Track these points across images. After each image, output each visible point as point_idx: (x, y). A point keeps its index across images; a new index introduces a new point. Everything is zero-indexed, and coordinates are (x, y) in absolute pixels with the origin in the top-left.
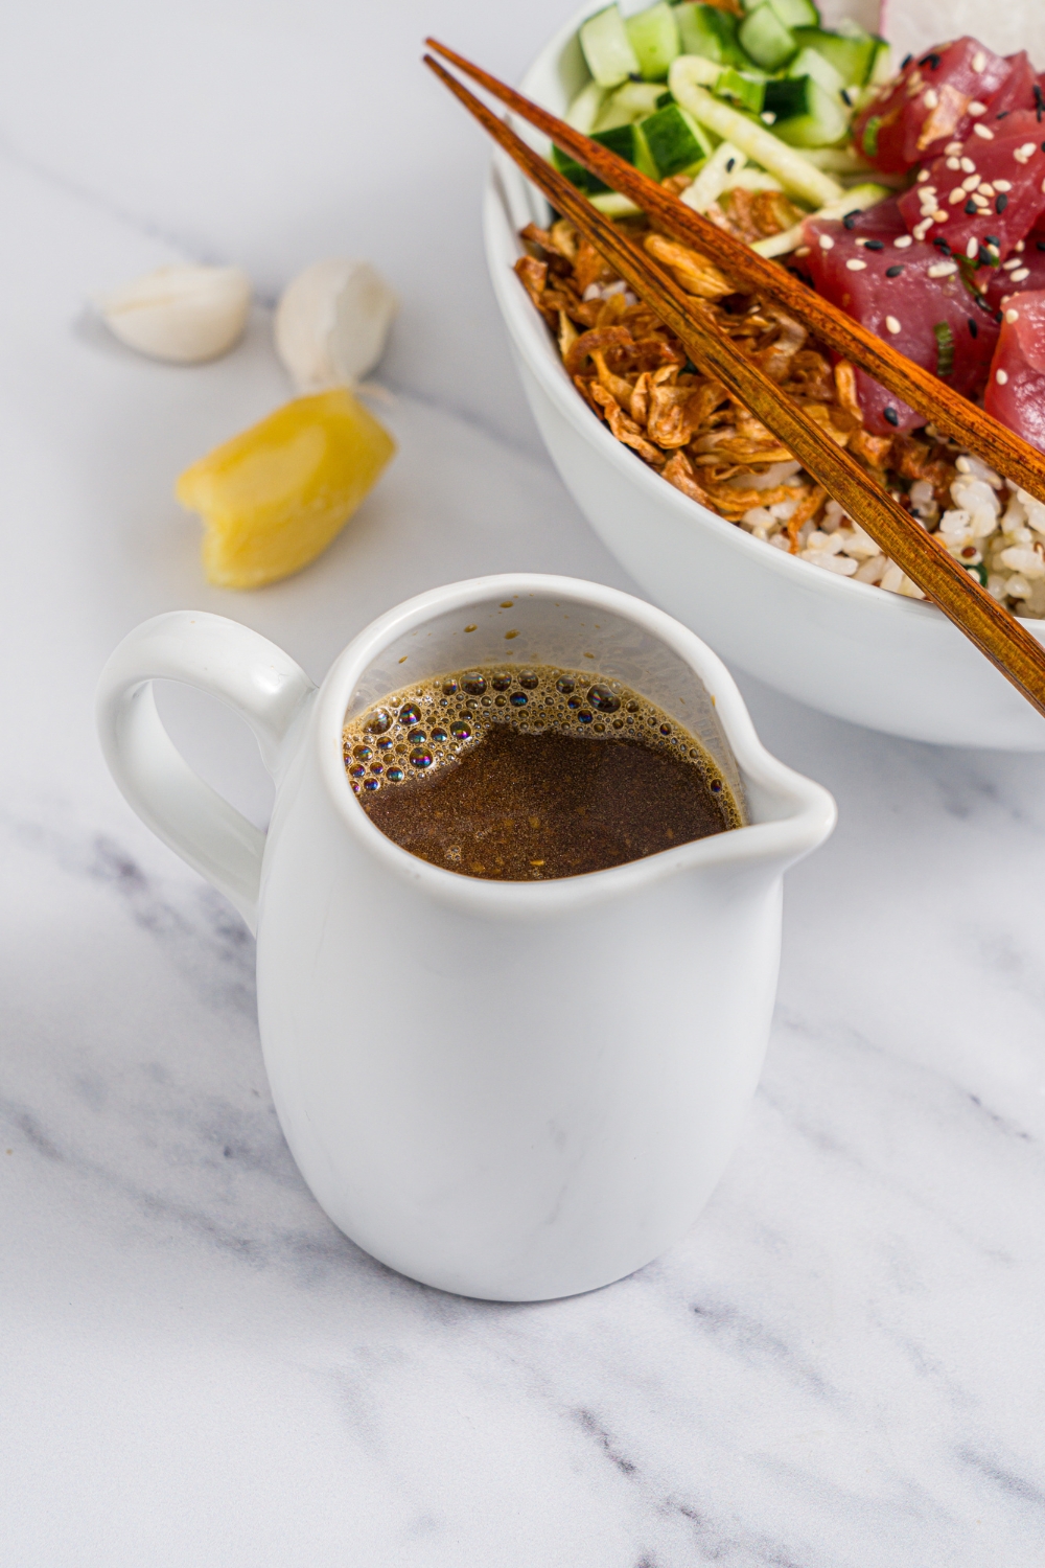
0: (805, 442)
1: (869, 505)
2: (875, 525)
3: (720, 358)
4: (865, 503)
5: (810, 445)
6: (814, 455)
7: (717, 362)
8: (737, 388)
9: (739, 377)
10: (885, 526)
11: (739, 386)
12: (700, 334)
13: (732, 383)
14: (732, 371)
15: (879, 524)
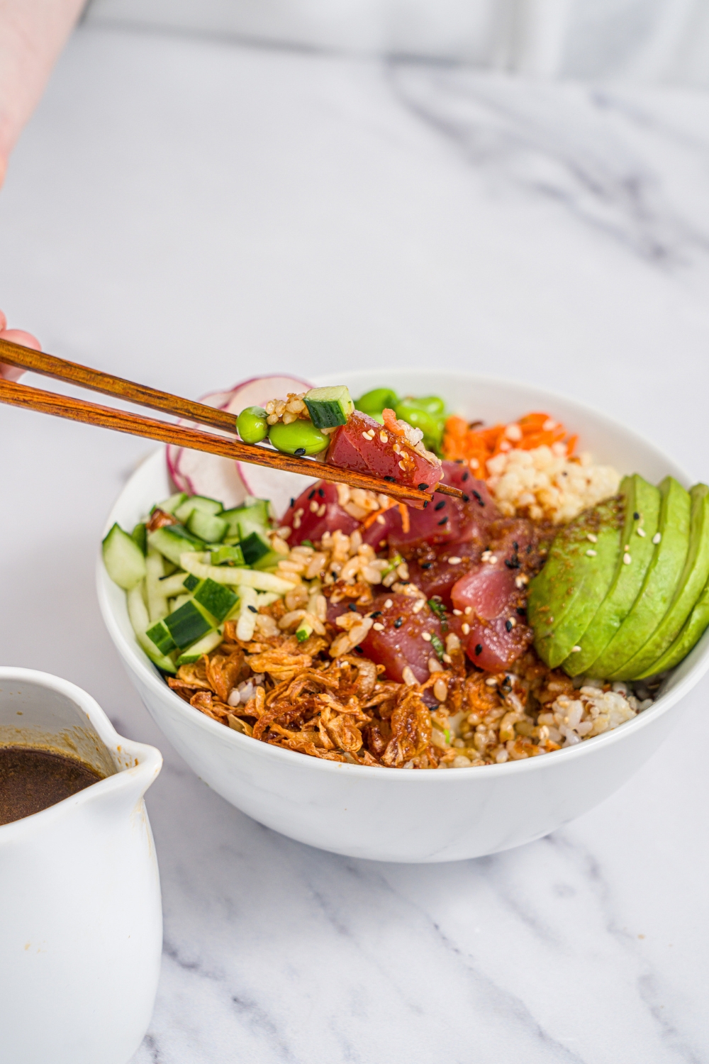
0: (84, 378)
1: (31, 363)
2: (23, 354)
3: (158, 401)
4: (33, 363)
5: (80, 378)
6: (75, 374)
7: (159, 398)
8: (139, 389)
9: (141, 395)
10: (16, 356)
11: (138, 391)
12: (177, 409)
13: (144, 391)
14: (146, 397)
15: (20, 356)
